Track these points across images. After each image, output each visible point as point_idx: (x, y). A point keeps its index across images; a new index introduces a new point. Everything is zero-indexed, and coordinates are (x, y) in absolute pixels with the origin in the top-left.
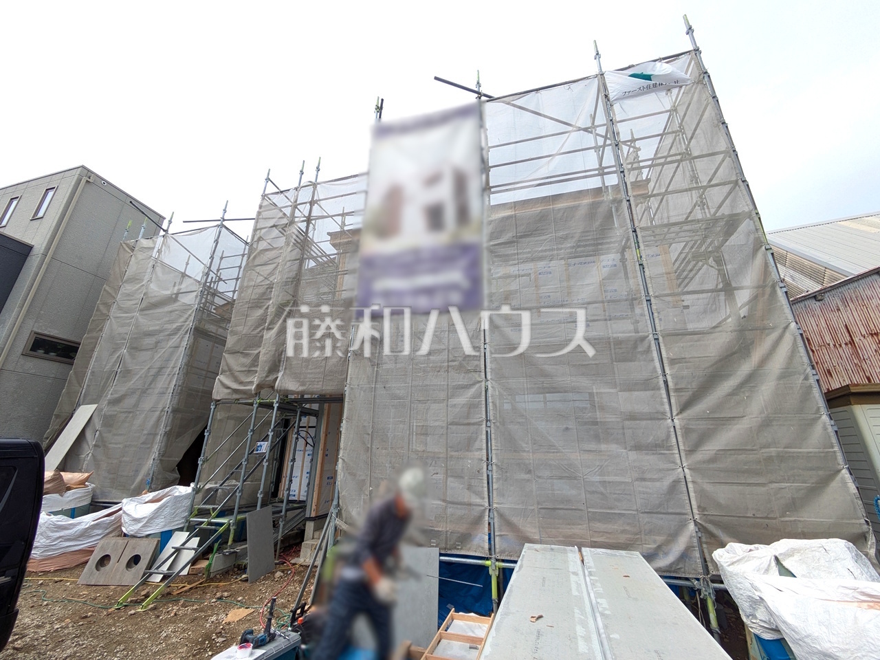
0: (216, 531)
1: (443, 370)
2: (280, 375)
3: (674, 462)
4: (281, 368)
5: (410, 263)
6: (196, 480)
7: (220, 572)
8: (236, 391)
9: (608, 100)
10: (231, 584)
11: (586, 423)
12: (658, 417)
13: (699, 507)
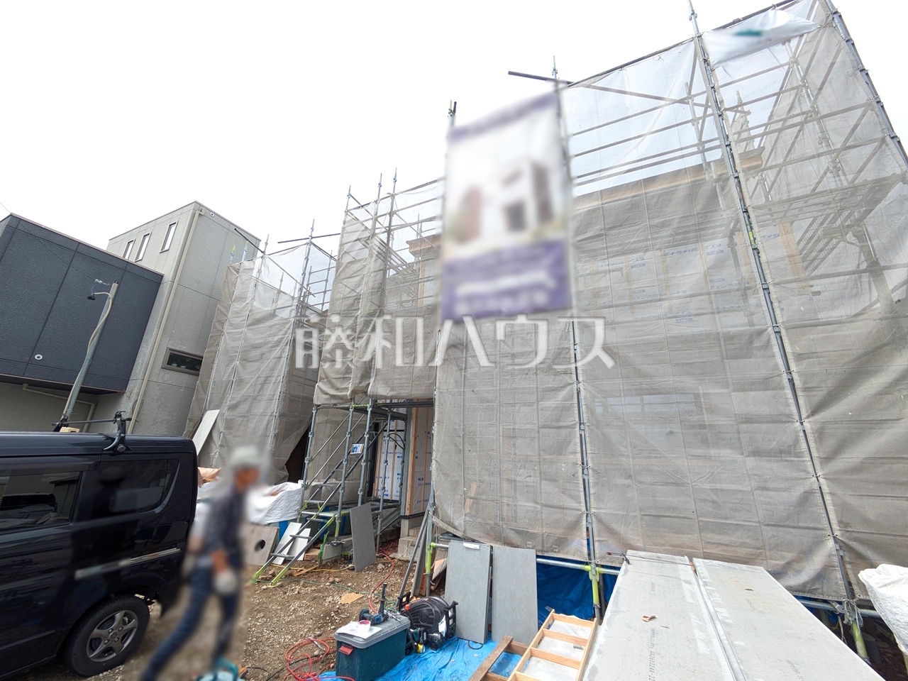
0: (323, 524)
1: (531, 372)
2: (372, 381)
3: (806, 471)
4: (372, 375)
5: (493, 265)
6: (304, 477)
7: (330, 560)
8: (333, 397)
9: (708, 65)
10: (340, 572)
11: (693, 427)
12: (784, 419)
13: (840, 522)
